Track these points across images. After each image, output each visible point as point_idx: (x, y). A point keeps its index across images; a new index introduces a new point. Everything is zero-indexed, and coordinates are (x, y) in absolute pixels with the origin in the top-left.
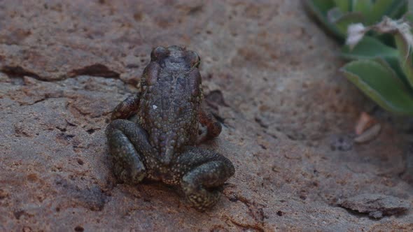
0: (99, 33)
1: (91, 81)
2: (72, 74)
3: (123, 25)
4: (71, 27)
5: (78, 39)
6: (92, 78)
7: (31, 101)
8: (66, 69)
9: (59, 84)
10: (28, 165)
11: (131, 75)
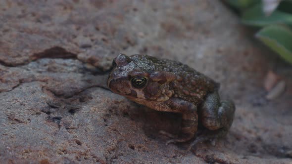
0: (47, 17)
1: (53, 63)
2: (34, 58)
3: (65, 8)
4: (20, 13)
5: (30, 24)
6: (53, 60)
7: (9, 87)
8: (27, 53)
9: (25, 68)
10: (38, 151)
11: (87, 55)
